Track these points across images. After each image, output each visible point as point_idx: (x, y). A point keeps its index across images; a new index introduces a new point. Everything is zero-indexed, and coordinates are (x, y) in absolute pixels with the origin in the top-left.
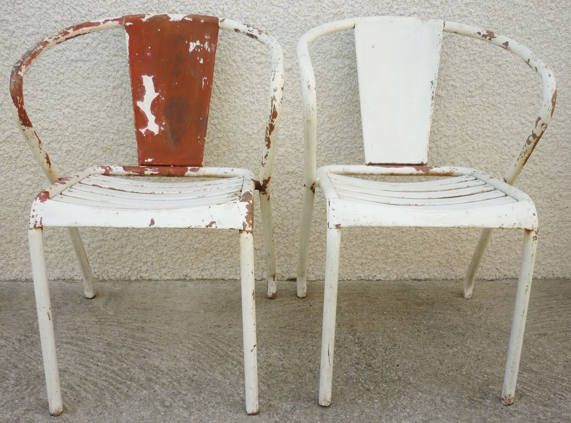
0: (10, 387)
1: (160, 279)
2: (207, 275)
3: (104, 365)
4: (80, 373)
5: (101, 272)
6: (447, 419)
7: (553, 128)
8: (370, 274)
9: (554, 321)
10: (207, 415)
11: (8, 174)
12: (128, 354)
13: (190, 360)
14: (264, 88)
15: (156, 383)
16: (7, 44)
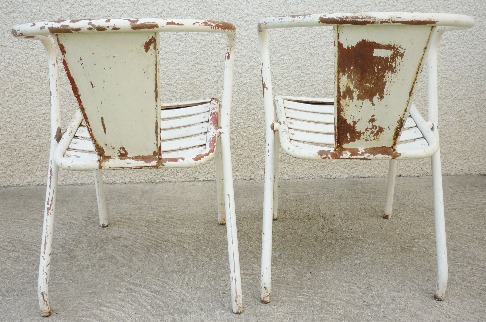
0: (85, 247)
1: (177, 181)
2: (211, 177)
3: (147, 233)
4: (131, 238)
5: (135, 177)
6: (386, 259)
7: (459, 62)
8: (329, 174)
9: (462, 201)
10: (222, 260)
11: (69, 107)
12: (162, 227)
13: (205, 229)
14: (250, 39)
15: (184, 243)
16: (69, 13)
